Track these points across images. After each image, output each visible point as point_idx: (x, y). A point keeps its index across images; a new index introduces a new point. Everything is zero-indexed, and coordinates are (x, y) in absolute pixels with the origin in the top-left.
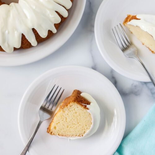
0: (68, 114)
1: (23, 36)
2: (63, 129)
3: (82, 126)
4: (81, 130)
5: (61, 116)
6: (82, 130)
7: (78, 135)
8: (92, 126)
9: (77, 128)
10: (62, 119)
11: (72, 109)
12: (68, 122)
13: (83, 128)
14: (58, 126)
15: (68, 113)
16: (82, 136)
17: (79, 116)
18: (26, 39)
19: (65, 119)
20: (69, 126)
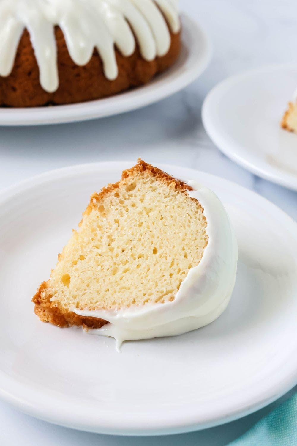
0: (117, 222)
1: (26, 35)
2: (98, 280)
3: (170, 260)
4: (167, 276)
5: (93, 230)
6: (171, 275)
7: (154, 297)
8: (206, 251)
9: (152, 270)
10: (95, 243)
11: (132, 199)
12: (116, 251)
13: (175, 266)
14: (77, 270)
15: (118, 217)
16: (172, 299)
17: (161, 223)
18: (30, 44)
19: (105, 240)
20: (122, 268)
